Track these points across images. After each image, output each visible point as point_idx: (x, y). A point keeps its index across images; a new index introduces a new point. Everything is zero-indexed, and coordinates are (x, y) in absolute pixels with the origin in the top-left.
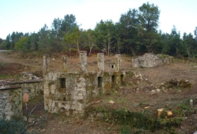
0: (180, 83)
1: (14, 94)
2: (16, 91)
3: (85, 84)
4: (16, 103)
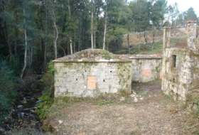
1: (122, 68)
2: (126, 65)
3: (189, 64)
4: (125, 77)
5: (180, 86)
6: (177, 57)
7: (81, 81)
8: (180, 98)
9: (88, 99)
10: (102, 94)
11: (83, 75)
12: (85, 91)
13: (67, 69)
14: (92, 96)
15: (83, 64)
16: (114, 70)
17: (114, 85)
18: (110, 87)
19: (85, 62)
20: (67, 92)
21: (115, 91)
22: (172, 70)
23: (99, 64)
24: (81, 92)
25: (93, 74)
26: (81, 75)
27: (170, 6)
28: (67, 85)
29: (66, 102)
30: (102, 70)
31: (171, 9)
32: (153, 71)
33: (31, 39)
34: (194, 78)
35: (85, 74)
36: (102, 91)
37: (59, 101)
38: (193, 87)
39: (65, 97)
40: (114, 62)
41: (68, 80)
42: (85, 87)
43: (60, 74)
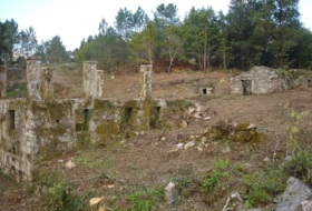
0: (237, 131)
3: (33, 123)
5: (23, 159)
6: (16, 114)
8: (25, 178)
22: (10, 134)
27: (22, 32)
31: (24, 37)
34: (43, 144)
38: (41, 157)
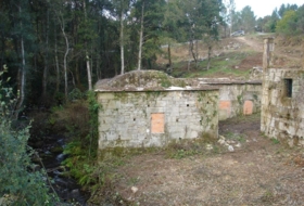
1: (205, 100)
2: (210, 94)
4: (208, 114)
7: (142, 122)
9: (152, 150)
10: (174, 140)
11: (144, 112)
12: (148, 137)
13: (119, 104)
14: (159, 144)
15: (144, 95)
16: (192, 103)
17: (192, 126)
18: (186, 130)
19: (148, 92)
20: (119, 141)
21: (194, 135)
23: (170, 94)
24: (141, 139)
25: (161, 110)
26: (141, 112)
28: (119, 129)
29: (119, 155)
30: (174, 103)
32: (233, 102)
33: (31, 55)
35: (148, 110)
36: (174, 136)
37: (107, 154)
39: (116, 149)
40: (193, 91)
41: (121, 120)
42: (148, 131)
43: (108, 112)
